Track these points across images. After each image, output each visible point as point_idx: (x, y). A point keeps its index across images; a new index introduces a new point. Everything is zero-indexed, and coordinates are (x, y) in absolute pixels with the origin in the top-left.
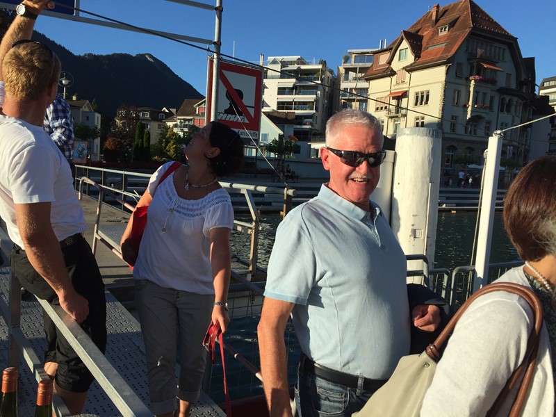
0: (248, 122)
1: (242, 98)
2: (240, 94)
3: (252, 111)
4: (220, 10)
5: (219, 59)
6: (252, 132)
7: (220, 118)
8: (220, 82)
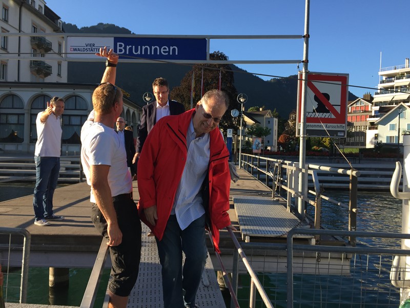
0: (335, 117)
1: (329, 99)
2: (327, 96)
3: (338, 109)
4: (307, 37)
5: (307, 73)
6: (339, 125)
7: (309, 116)
8: (309, 89)
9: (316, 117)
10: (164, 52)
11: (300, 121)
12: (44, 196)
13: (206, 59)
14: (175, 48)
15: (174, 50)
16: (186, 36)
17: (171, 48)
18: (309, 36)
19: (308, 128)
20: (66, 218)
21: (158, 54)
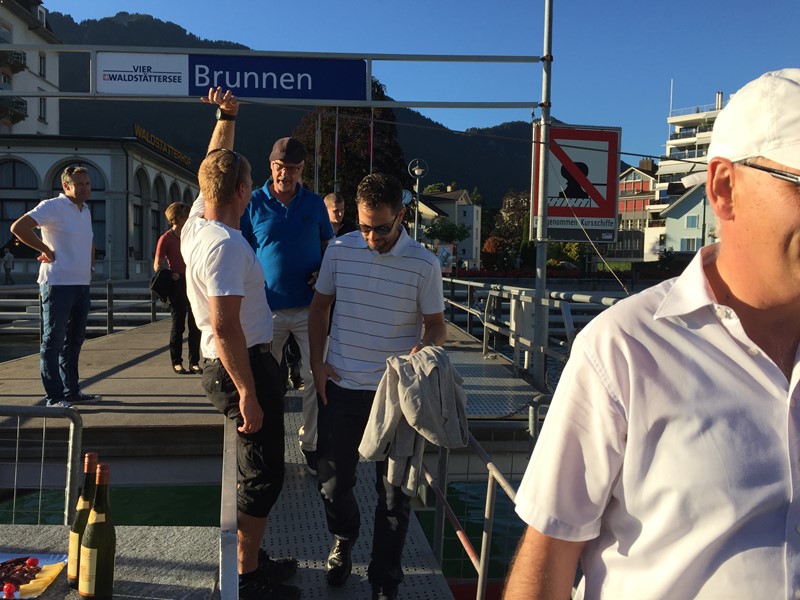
0: (597, 206)
1: (586, 174)
2: (583, 168)
3: (603, 191)
4: (548, 60)
5: (548, 125)
6: (604, 220)
7: (552, 204)
8: (552, 155)
9: (564, 205)
10: (286, 84)
11: (536, 214)
12: (60, 359)
13: (364, 98)
14: (306, 78)
15: (305, 80)
16: (327, 54)
17: (300, 77)
18: (551, 57)
19: (550, 226)
20: (104, 399)
21: (275, 87)
